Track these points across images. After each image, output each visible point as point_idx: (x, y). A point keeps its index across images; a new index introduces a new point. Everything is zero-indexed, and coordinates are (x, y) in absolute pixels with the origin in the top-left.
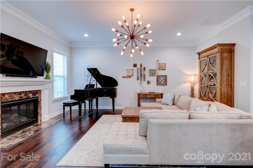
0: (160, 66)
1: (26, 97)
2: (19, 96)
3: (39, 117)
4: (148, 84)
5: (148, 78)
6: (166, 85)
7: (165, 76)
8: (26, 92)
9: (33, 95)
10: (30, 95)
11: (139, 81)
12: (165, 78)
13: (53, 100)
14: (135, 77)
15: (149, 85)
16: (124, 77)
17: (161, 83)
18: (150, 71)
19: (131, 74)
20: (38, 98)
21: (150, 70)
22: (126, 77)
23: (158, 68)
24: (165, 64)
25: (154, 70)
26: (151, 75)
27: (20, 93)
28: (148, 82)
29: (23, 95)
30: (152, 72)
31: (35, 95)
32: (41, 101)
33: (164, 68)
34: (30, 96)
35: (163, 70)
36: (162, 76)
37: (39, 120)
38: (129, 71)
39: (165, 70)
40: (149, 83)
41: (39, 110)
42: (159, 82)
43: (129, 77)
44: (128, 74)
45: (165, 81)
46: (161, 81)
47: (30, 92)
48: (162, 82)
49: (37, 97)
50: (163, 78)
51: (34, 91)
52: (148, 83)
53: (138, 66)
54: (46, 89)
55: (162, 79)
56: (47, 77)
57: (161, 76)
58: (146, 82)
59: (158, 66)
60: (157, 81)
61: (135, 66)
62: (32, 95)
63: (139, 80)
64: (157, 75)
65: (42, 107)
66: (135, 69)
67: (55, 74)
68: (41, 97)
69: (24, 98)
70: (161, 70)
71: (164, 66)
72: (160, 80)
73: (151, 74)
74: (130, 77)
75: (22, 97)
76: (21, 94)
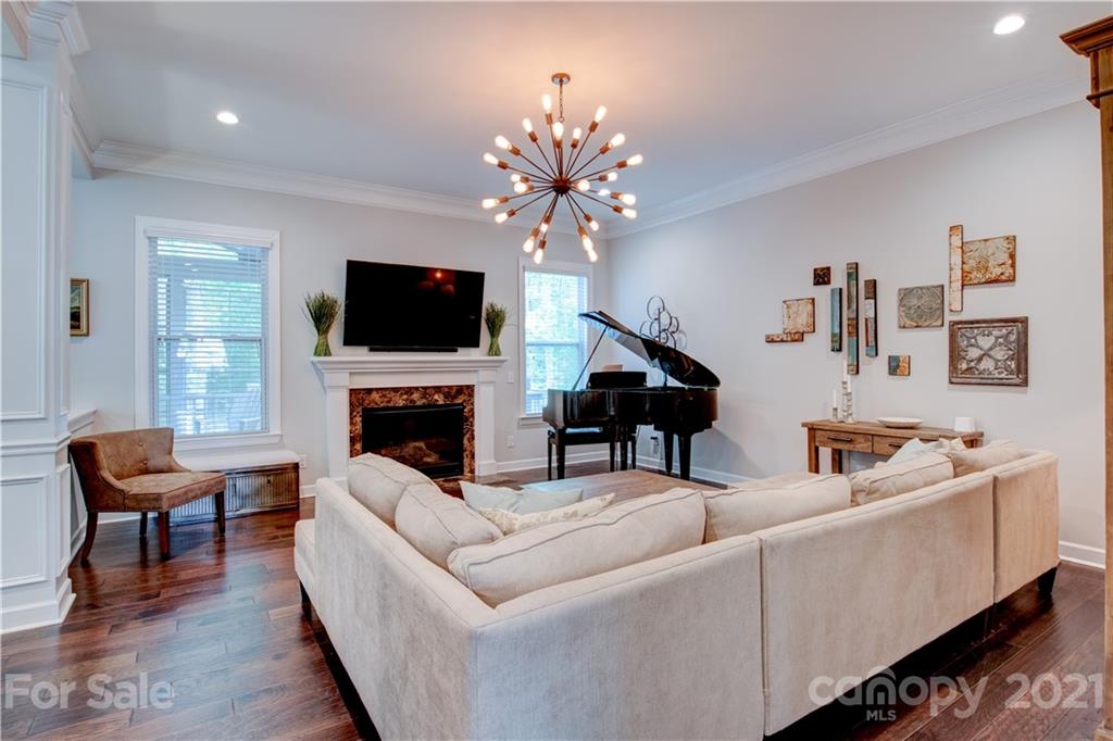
0: (972, 263)
1: (424, 401)
2: (405, 397)
3: (466, 461)
4: (890, 374)
5: (893, 339)
6: (1025, 383)
7: (1014, 321)
8: (425, 388)
9: (445, 397)
10: (436, 397)
11: (843, 360)
12: (1013, 337)
13: (523, 419)
14: (821, 339)
15: (896, 381)
16: (770, 340)
17: (982, 366)
18: (901, 300)
19: (802, 322)
20: (465, 407)
21: (905, 294)
22: (782, 341)
23: (958, 274)
24: (1012, 240)
25: (928, 288)
26: (908, 322)
27: (409, 390)
28: (894, 364)
29: (415, 396)
30: (914, 301)
31: (455, 397)
32: (473, 416)
33: (998, 271)
34: (437, 400)
35: (996, 281)
36: (985, 321)
37: (466, 470)
38: (794, 309)
39: (1012, 279)
40: (898, 366)
41: (465, 441)
42: (964, 366)
43: (793, 341)
44: (791, 328)
45: (1011, 358)
46: (980, 359)
47: (438, 389)
48: (987, 364)
49: (461, 404)
50: (992, 339)
51: (450, 387)
52: (896, 367)
53: (839, 280)
54: (483, 382)
55: (986, 342)
56: (494, 350)
57: (978, 322)
58: (881, 364)
59: (957, 259)
60: (955, 355)
61: (822, 277)
62: (442, 397)
63: (841, 354)
64: (948, 318)
65: (476, 433)
66: (823, 294)
67: (529, 339)
68: (472, 404)
69: (419, 403)
70: (979, 284)
71: (1004, 257)
72: (974, 353)
73: (907, 315)
74: (798, 337)
75: (412, 401)
76: (412, 394)
